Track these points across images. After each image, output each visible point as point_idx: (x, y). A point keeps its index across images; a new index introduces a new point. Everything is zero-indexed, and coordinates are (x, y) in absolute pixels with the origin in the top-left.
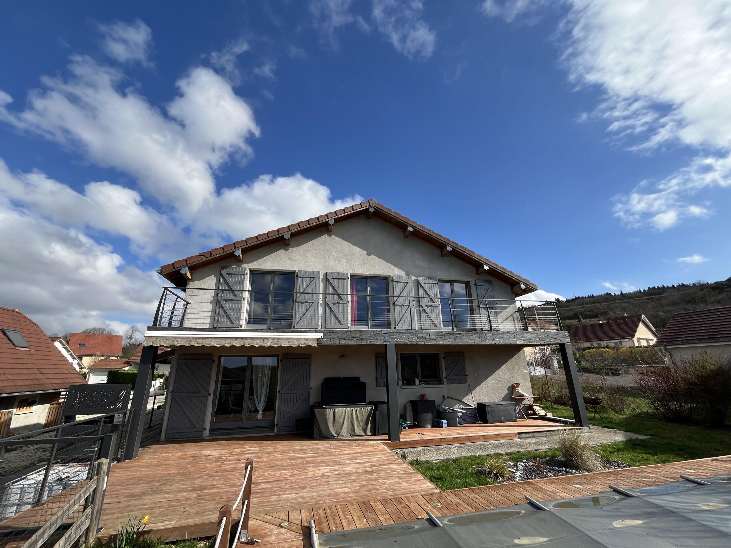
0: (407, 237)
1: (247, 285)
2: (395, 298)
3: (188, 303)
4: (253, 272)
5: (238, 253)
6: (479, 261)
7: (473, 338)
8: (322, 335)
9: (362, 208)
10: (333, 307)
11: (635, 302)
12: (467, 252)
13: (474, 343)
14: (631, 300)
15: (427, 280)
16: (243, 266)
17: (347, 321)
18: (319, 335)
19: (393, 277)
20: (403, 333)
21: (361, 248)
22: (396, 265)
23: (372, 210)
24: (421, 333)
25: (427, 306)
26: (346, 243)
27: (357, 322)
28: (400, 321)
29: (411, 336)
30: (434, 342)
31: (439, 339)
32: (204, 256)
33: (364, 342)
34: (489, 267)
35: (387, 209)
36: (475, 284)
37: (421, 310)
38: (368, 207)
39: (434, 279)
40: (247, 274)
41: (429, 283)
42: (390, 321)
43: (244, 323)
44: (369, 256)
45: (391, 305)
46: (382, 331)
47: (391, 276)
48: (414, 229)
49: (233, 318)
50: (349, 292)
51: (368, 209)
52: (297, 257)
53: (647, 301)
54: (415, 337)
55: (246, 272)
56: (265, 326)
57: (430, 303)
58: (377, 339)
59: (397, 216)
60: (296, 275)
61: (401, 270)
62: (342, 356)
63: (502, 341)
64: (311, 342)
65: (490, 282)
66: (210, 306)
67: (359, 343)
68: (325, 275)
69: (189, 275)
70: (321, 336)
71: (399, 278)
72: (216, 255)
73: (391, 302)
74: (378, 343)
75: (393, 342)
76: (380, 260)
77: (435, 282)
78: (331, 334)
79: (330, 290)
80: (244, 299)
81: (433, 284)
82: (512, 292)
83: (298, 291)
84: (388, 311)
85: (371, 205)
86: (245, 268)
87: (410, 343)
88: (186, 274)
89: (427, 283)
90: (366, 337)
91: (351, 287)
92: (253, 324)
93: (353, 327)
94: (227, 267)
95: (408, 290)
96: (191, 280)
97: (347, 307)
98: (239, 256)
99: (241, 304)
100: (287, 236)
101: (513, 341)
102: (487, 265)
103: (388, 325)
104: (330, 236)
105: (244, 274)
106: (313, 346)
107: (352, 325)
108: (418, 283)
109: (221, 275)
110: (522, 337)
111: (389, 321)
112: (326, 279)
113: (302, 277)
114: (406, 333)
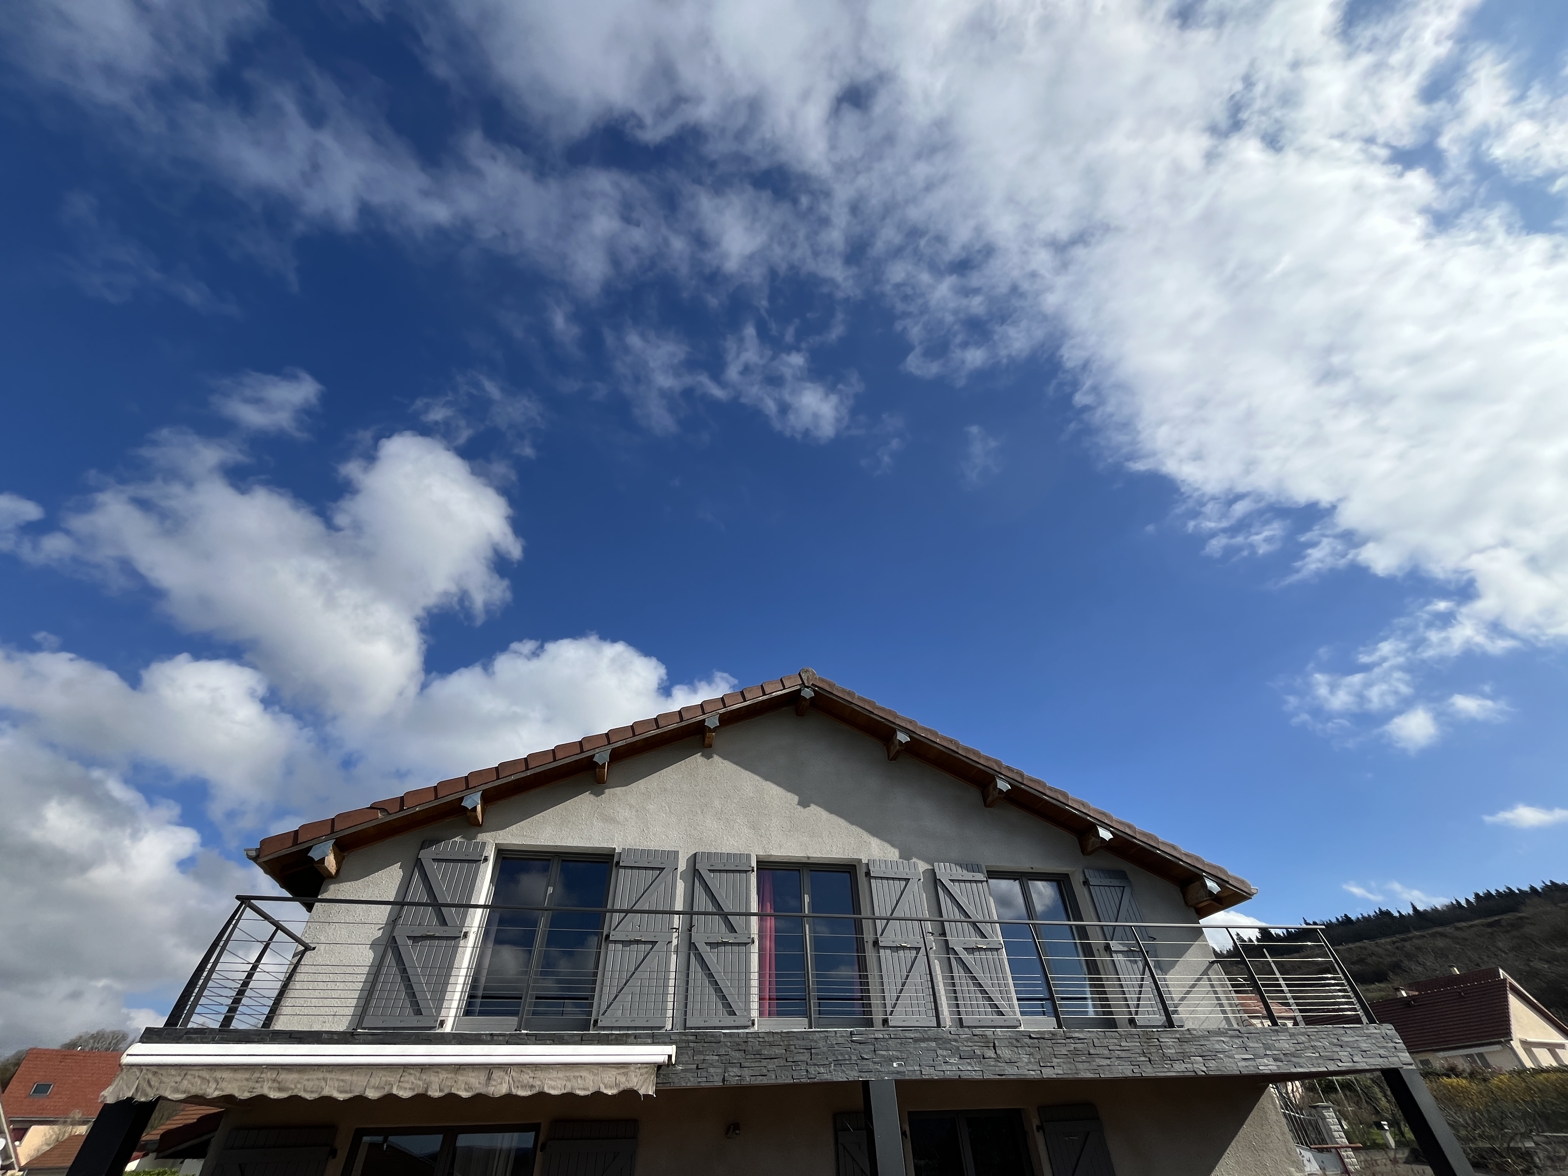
0: (894, 758)
1: (483, 891)
2: (880, 924)
3: (307, 948)
4: (502, 854)
5: (473, 801)
6: (1084, 816)
7: (1123, 1054)
8: (671, 1050)
9: (784, 688)
10: (710, 956)
11: (1458, 934)
12: (1048, 792)
13: (1130, 1074)
14: (1448, 929)
15: (960, 873)
16: (482, 837)
17: (747, 1002)
18: (660, 1053)
19: (867, 864)
20: (916, 1040)
21: (784, 788)
22: (875, 831)
23: (808, 693)
24: (967, 1040)
25: (970, 950)
26: (746, 775)
27: (778, 1005)
28: (898, 998)
29: (940, 1052)
30: (1011, 1072)
31: (1025, 1058)
32: (383, 810)
33: (800, 1076)
34: (1112, 832)
35: (843, 691)
36: (1086, 883)
37: (954, 963)
38: (798, 687)
39: (975, 868)
40: (486, 859)
41: (965, 881)
42: (869, 998)
43: (453, 1012)
44: (805, 807)
45: (869, 947)
46: (851, 1033)
47: (865, 861)
48: (910, 737)
49: (425, 994)
50: (754, 908)
51: (799, 691)
52: (623, 813)
53: (1489, 930)
54: (953, 1055)
55: (485, 854)
56: (513, 1020)
57: (975, 940)
58: (838, 1063)
59: (869, 708)
60: (615, 860)
61: (887, 846)
62: (733, 1128)
63: (1212, 1064)
64: (635, 1080)
65: (1121, 875)
66: (367, 956)
67: (785, 1078)
68: (693, 858)
69: (331, 863)
70: (670, 1057)
71: (883, 866)
72: (415, 807)
73: (868, 937)
74: (839, 1076)
75: (888, 1073)
76: (835, 818)
77: (980, 876)
78: (699, 1046)
79: (702, 902)
80: (466, 935)
81: (976, 882)
82: (1186, 903)
83: (617, 907)
84: (862, 964)
85: (806, 682)
86: (484, 844)
87: (941, 1075)
88: (322, 860)
89: (959, 881)
90: (806, 1057)
91: (758, 893)
92: (481, 1013)
93: (765, 1019)
94: (437, 841)
95: (912, 901)
96: (336, 878)
97: (748, 954)
98: (475, 808)
99: (456, 948)
100: (602, 757)
101: (1244, 1063)
102: (1107, 827)
103: (864, 1013)
104: (709, 757)
105: (477, 861)
106: (642, 1092)
107: (761, 1014)
108: (934, 882)
109: (419, 863)
110: (1267, 1047)
111: (865, 998)
112: (694, 873)
113: (632, 868)
114: (924, 1040)
